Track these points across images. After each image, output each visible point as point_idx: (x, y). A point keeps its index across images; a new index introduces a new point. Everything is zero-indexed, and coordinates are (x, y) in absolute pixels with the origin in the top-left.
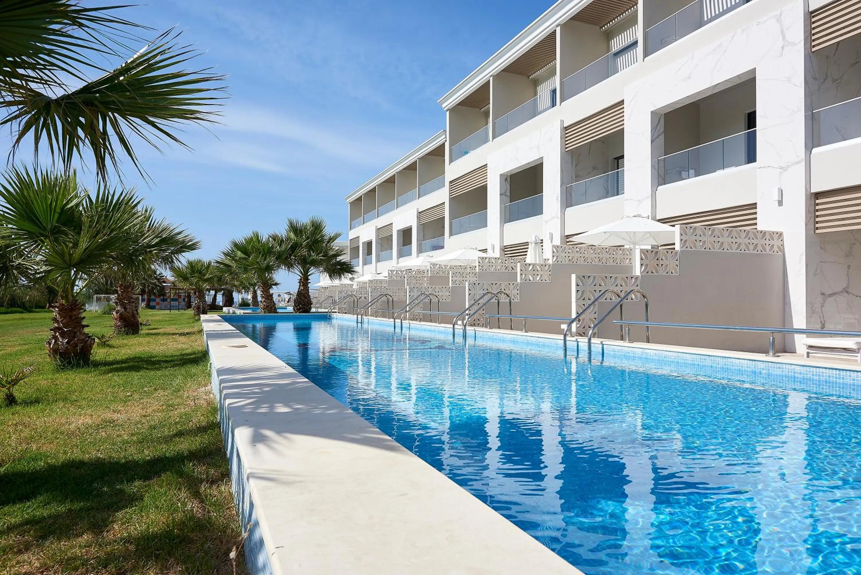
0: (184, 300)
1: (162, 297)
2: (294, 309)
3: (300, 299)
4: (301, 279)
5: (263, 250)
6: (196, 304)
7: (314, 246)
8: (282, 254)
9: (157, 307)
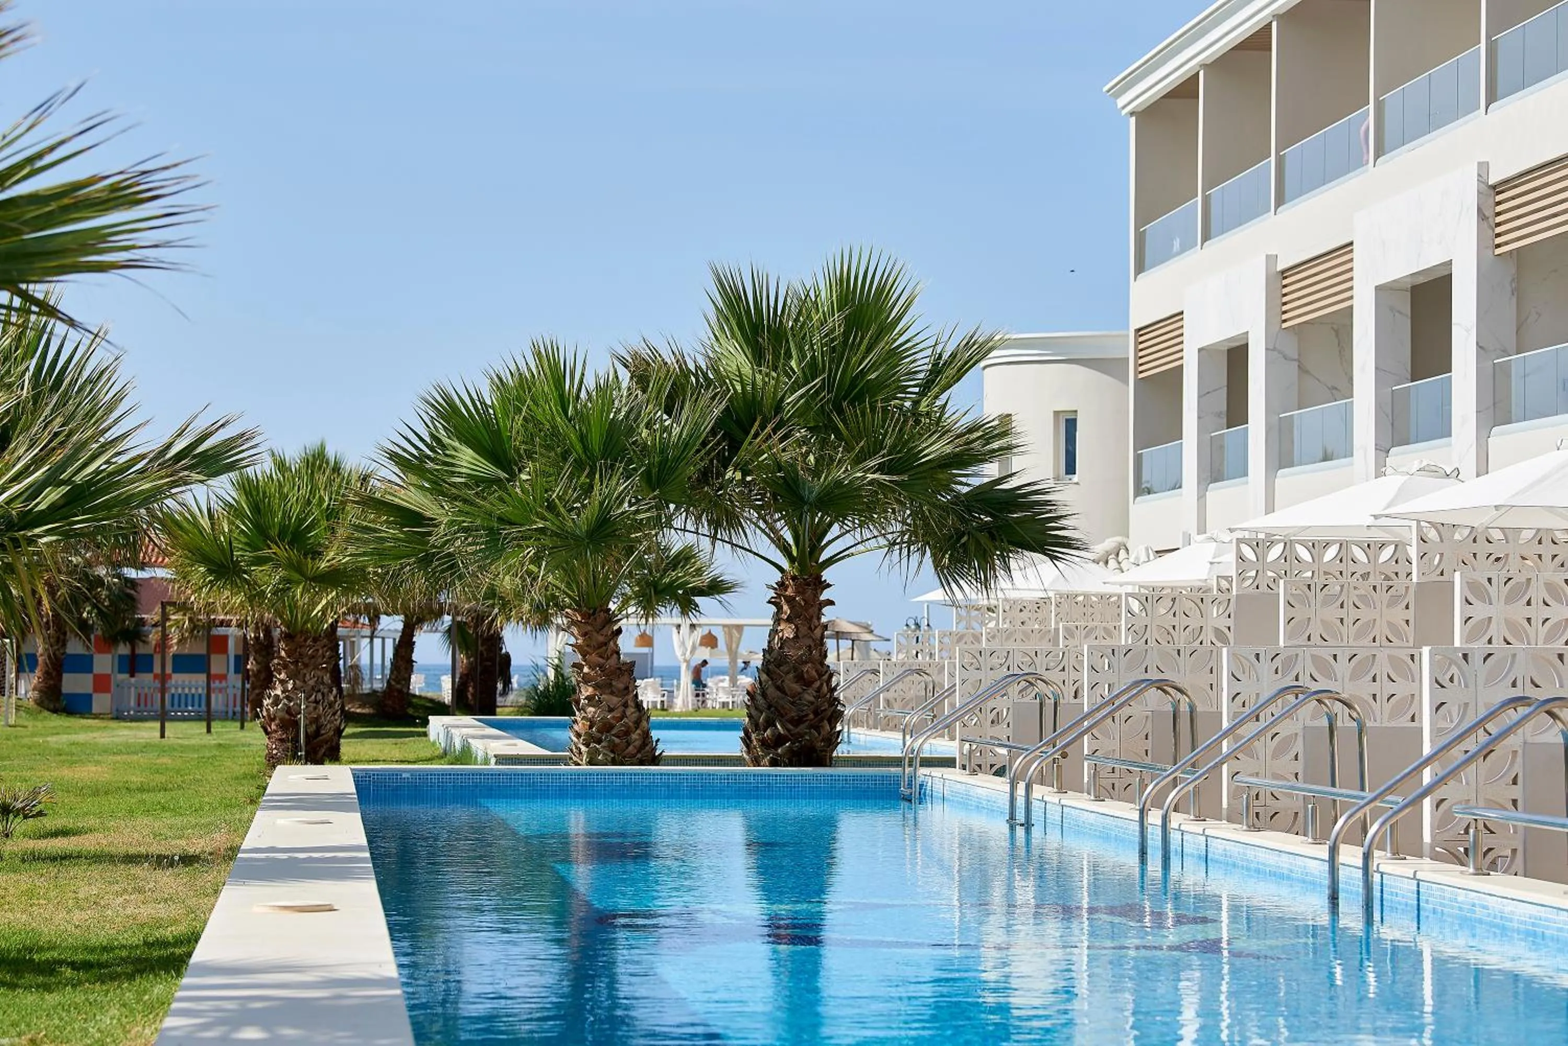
0: (241, 661)
1: (124, 649)
2: (747, 740)
3: (780, 689)
4: (781, 585)
5: (582, 438)
6: (277, 700)
7: (840, 412)
8: (678, 459)
9: (101, 702)
